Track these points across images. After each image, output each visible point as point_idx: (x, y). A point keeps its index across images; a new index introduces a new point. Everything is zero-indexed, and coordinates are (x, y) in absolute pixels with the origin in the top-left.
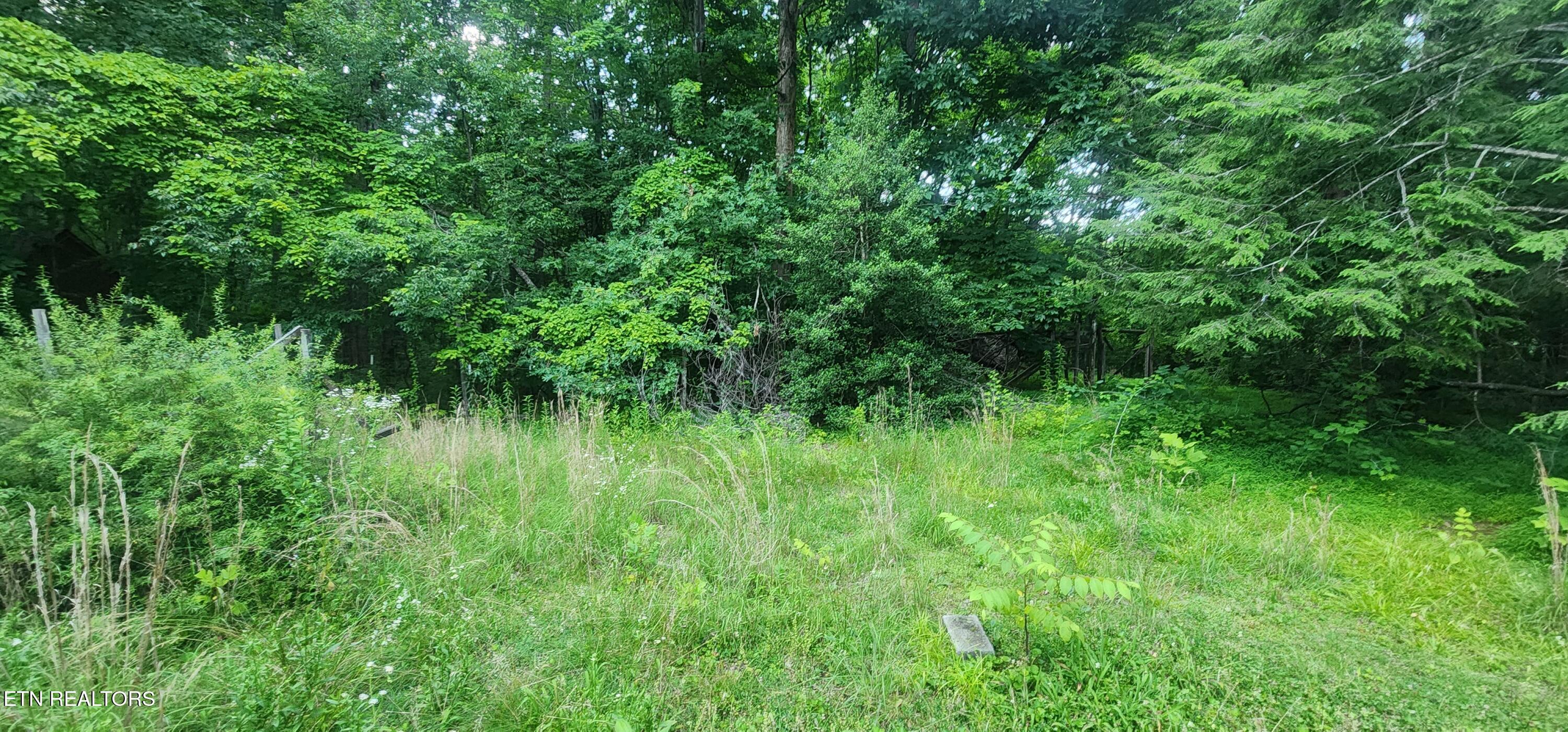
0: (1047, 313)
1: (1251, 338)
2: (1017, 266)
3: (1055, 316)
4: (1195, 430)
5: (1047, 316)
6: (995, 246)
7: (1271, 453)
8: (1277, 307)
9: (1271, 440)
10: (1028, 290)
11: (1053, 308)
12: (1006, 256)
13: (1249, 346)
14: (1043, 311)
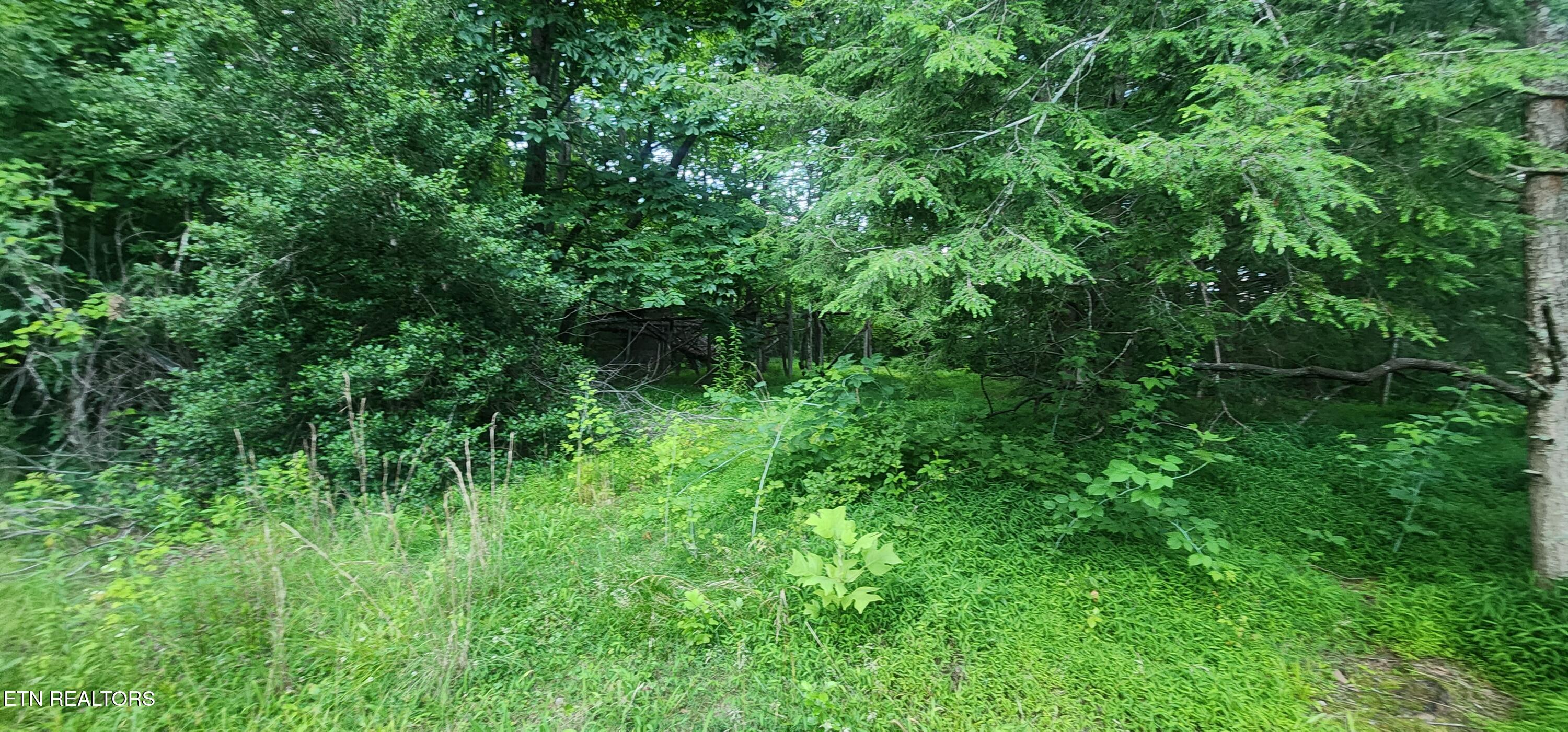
0: (717, 281)
1: (980, 289)
2: (680, 215)
3: (728, 286)
4: (891, 469)
5: (719, 286)
6: (654, 188)
7: (1010, 506)
8: (1029, 214)
9: (1006, 477)
10: (696, 250)
11: (725, 275)
12: (667, 201)
13: (978, 305)
14: (713, 278)
